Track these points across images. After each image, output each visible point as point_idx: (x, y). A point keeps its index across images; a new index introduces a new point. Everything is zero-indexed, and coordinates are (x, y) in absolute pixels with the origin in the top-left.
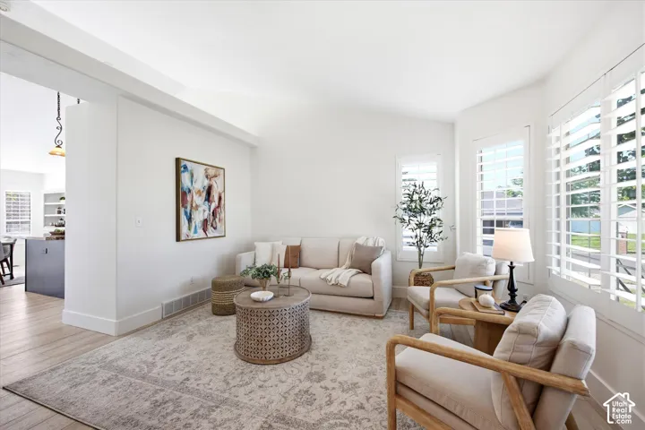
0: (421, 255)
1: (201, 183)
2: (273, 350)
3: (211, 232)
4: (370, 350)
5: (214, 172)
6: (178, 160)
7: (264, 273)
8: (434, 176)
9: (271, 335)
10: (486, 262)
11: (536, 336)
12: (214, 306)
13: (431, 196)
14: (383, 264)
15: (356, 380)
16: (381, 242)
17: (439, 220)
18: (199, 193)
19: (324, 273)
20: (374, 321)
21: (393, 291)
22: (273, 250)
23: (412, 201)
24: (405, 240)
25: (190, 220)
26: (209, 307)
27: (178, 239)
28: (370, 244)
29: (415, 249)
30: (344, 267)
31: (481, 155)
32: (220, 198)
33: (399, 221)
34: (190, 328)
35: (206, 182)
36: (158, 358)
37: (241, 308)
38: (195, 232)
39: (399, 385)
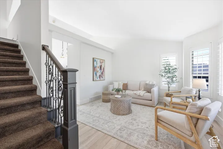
0: (169, 87)
1: (99, 65)
2: (121, 112)
3: (101, 79)
4: (150, 115)
5: (102, 61)
6: (93, 58)
7: (118, 91)
8: (175, 61)
9: (121, 107)
10: (192, 90)
11: (196, 106)
12: (103, 99)
13: (173, 68)
14: (155, 90)
15: (145, 122)
16: (155, 83)
17: (175, 76)
18: (98, 67)
19: (135, 92)
20: (152, 108)
21: (159, 99)
22: (119, 84)
23: (166, 69)
24: (163, 83)
25: (96, 75)
26: (101, 100)
27: (93, 80)
28: (151, 83)
29: (167, 85)
30: (142, 90)
31: (192, 53)
32: (104, 69)
33: (161, 76)
34: (97, 105)
35: (100, 64)
36: (91, 111)
37: (112, 99)
38: (97, 78)
39: (158, 120)
